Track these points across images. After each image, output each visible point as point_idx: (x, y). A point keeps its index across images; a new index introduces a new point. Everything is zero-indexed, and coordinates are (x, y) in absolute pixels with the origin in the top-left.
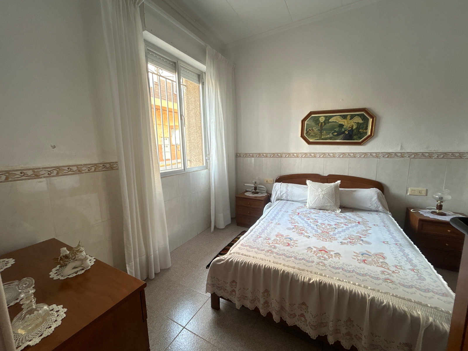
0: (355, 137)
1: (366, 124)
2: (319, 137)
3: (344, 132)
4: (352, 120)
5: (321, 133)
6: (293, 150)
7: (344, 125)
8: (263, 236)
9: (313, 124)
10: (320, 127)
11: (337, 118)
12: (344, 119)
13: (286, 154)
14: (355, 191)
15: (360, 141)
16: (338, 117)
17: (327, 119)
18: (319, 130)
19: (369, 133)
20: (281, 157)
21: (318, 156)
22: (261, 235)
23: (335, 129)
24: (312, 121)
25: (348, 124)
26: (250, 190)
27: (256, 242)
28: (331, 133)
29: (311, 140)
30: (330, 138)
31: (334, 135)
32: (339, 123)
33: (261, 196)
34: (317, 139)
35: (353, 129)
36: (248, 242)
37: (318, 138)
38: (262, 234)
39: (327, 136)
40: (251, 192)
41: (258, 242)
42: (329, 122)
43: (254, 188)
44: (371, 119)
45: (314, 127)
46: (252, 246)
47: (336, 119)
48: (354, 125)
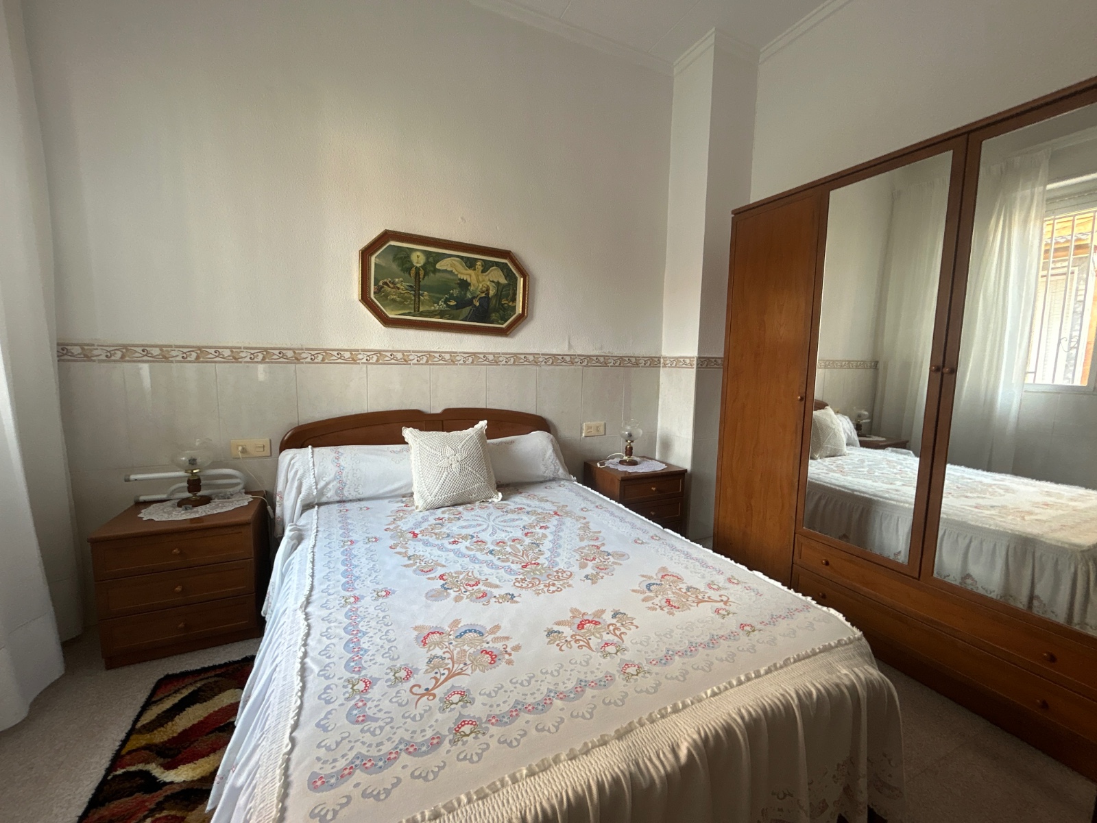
0: (494, 316)
1: (513, 289)
2: (413, 306)
3: (470, 302)
4: (486, 276)
5: (417, 295)
6: (335, 340)
7: (469, 284)
8: (372, 671)
9: (395, 267)
10: (413, 279)
11: (455, 263)
12: (470, 267)
13: (313, 353)
14: (512, 442)
15: (504, 326)
16: (457, 261)
17: (431, 260)
18: (411, 286)
19: (519, 310)
20: (298, 360)
21: (415, 361)
22: (363, 673)
23: (451, 291)
24: (391, 258)
25: (478, 282)
26: (164, 496)
27: (376, 720)
28: (443, 300)
29: (391, 315)
30: (441, 314)
31: (448, 306)
32: (459, 276)
33: (230, 509)
34: (407, 312)
35: (490, 296)
36: (338, 744)
37: (410, 308)
38: (365, 665)
39: (433, 308)
40: (168, 503)
41: (379, 715)
42: (435, 271)
43: (185, 484)
44: (522, 279)
45: (399, 278)
46: (374, 752)
47: (451, 264)
48: (491, 288)
